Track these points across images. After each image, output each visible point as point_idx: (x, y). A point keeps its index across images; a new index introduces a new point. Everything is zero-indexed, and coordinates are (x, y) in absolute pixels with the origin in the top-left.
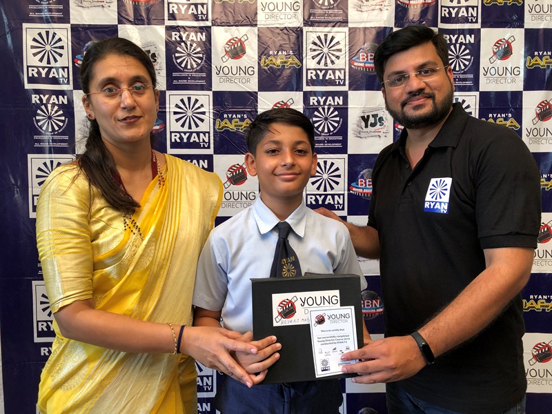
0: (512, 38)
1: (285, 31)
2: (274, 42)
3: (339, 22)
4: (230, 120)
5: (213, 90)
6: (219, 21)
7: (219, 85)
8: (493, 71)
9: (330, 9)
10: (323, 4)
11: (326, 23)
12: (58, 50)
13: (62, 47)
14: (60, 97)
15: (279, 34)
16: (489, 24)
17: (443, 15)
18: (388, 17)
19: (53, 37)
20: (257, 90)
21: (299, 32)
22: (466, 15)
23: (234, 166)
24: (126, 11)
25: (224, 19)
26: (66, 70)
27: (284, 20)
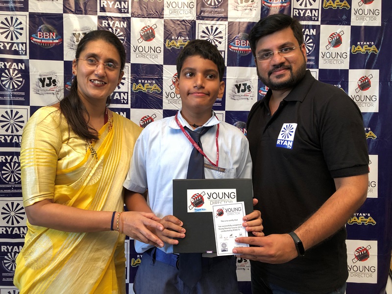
0: (342, 33)
1: (184, 23)
2: (175, 30)
3: (222, 17)
4: (143, 84)
5: (131, 62)
6: (136, 14)
7: (135, 59)
8: (328, 55)
9: (215, 8)
10: (210, 4)
11: (212, 18)
12: (19, 31)
13: (22, 29)
14: (20, 64)
15: (179, 24)
16: (326, 22)
17: (294, 15)
18: (256, 15)
19: (16, 21)
20: (163, 64)
21: (193, 23)
22: (311, 15)
23: (145, 117)
24: (69, 4)
25: (140, 12)
26: (24, 45)
27: (183, 14)
